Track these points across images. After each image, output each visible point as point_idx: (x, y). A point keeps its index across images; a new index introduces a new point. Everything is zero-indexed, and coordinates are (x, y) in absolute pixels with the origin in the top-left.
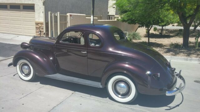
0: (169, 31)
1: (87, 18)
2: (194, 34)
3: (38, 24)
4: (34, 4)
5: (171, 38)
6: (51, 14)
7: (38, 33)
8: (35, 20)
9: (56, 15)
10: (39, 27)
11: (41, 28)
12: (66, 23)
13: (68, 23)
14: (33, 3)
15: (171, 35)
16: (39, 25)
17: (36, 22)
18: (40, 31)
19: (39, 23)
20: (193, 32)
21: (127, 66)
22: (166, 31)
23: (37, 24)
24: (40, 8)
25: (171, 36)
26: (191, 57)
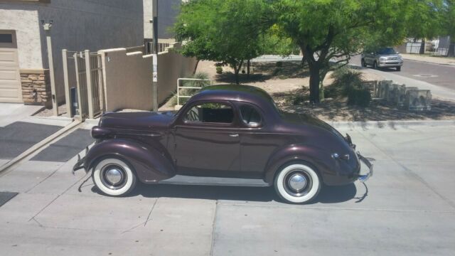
0: (259, 66)
1: (128, 54)
2: (304, 71)
3: (28, 74)
4: (14, 32)
5: (267, 81)
6: (69, 55)
7: (28, 96)
8: (18, 66)
9: (81, 57)
10: (31, 81)
11: (35, 84)
12: (97, 71)
13: (102, 70)
14: (11, 28)
15: (265, 74)
16: (30, 77)
17: (20, 71)
18: (35, 91)
19: (31, 74)
20: (302, 67)
21: (295, 149)
22: (253, 66)
23: (24, 75)
24: (32, 40)
25: (265, 76)
26: (336, 121)
